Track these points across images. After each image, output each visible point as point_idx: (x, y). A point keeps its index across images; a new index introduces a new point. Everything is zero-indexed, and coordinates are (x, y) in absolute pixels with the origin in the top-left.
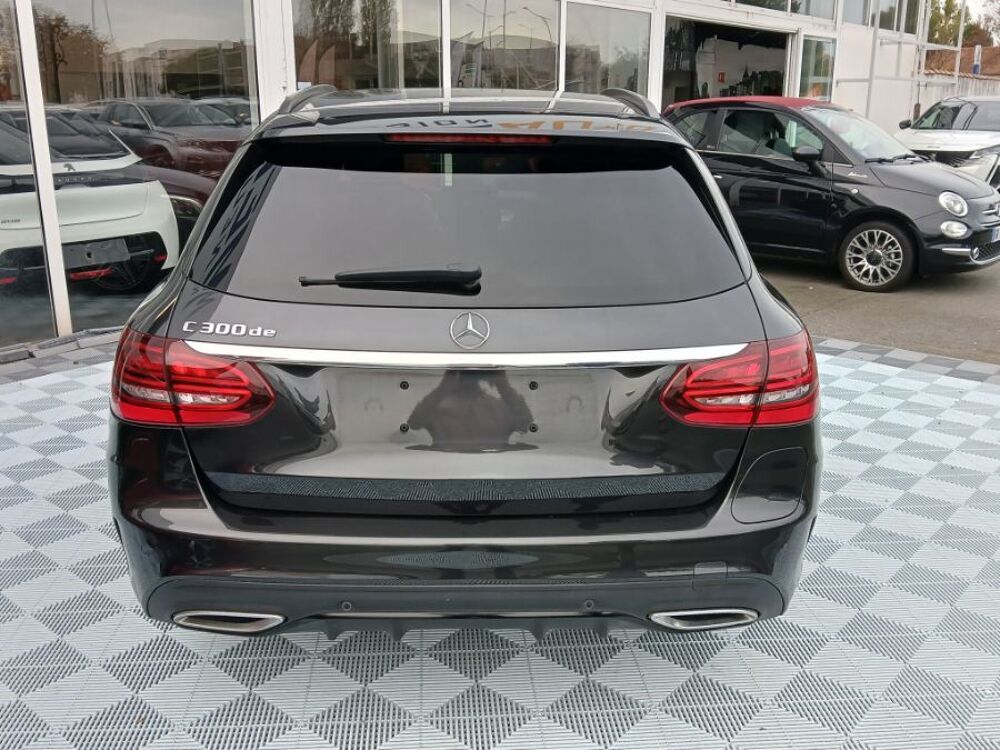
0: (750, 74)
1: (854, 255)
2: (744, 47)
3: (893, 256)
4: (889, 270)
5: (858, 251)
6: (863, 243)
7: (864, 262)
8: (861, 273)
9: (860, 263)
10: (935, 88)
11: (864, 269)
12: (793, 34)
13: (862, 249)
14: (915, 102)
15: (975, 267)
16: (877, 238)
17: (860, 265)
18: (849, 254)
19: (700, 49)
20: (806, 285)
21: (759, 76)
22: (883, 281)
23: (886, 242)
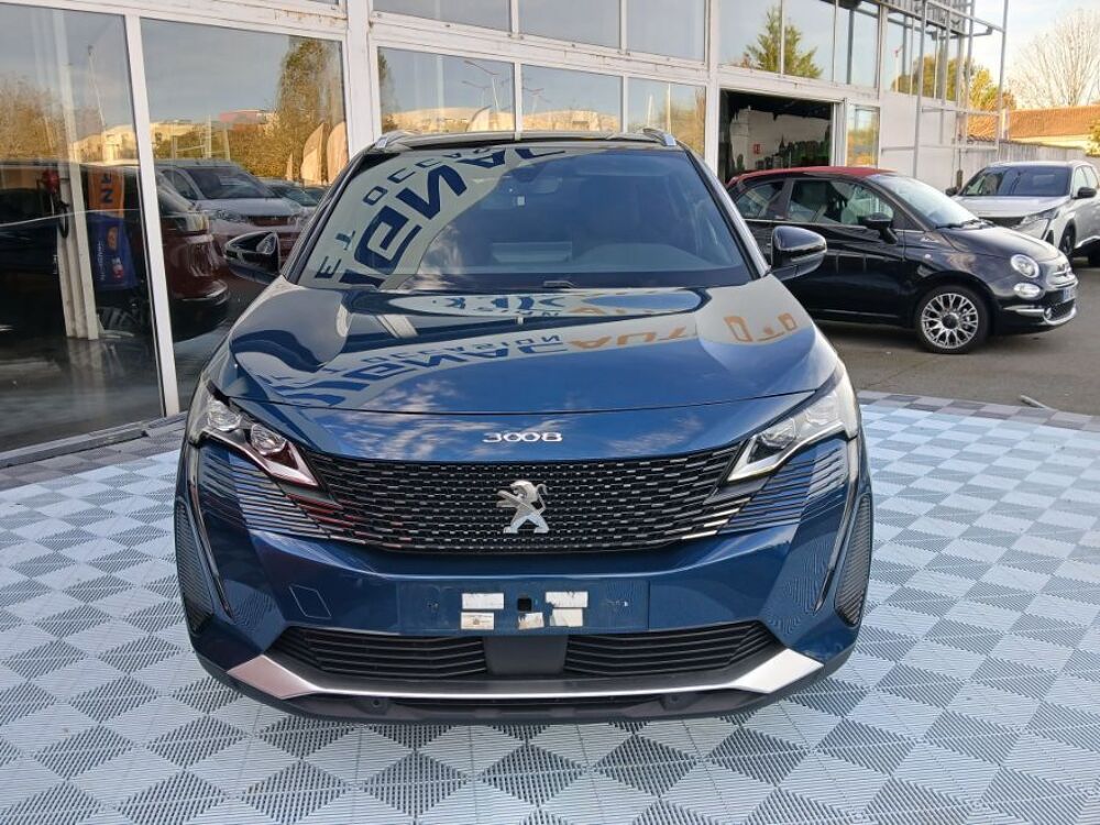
0: (786, 145)
1: (931, 319)
2: (779, 117)
3: (968, 318)
4: (965, 333)
5: (933, 315)
6: (938, 307)
8: (938, 336)
9: (936, 327)
10: (975, 154)
11: (941, 332)
12: (838, 104)
13: (938, 313)
14: (957, 169)
15: (1049, 327)
16: (952, 302)
17: (935, 328)
18: (924, 319)
19: (734, 121)
20: (883, 350)
21: (796, 147)
22: (959, 344)
23: (961, 306)
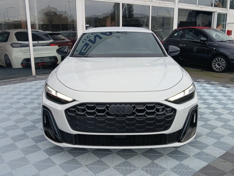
0: (210, 22)
1: (214, 64)
2: (209, 16)
3: (223, 64)
4: (222, 67)
6: (216, 61)
7: (217, 65)
8: (216, 68)
16: (219, 60)
22: (221, 70)
23: (222, 61)
